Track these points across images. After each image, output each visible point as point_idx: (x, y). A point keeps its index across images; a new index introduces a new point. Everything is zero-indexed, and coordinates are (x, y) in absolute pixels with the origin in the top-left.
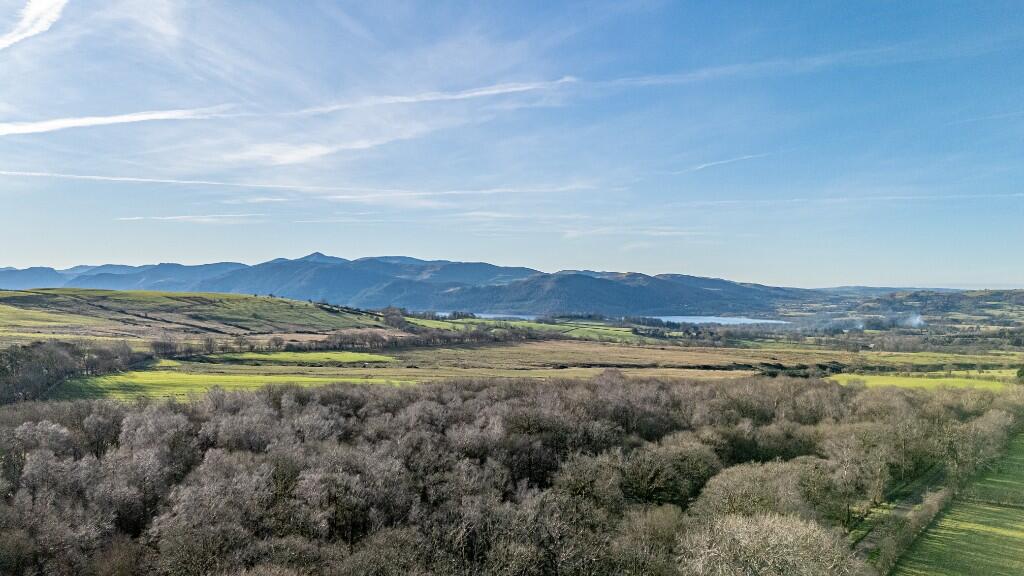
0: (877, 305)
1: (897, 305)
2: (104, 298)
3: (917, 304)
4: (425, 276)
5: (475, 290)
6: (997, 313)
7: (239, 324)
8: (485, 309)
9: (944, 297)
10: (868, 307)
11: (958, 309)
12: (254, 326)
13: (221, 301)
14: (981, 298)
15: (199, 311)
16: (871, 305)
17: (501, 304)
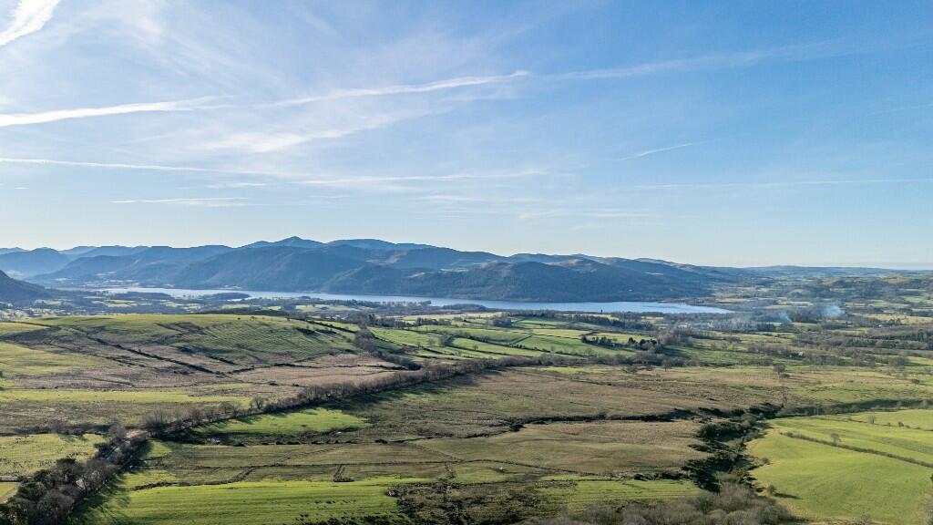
0: (807, 292)
1: (824, 292)
2: (102, 329)
3: (843, 290)
4: (393, 260)
5: (439, 276)
6: (916, 300)
7: (224, 356)
8: (447, 294)
9: (867, 283)
10: (798, 293)
11: (880, 296)
12: (237, 358)
13: (207, 328)
14: (901, 285)
15: (188, 341)
16: (800, 291)
17: (462, 289)
